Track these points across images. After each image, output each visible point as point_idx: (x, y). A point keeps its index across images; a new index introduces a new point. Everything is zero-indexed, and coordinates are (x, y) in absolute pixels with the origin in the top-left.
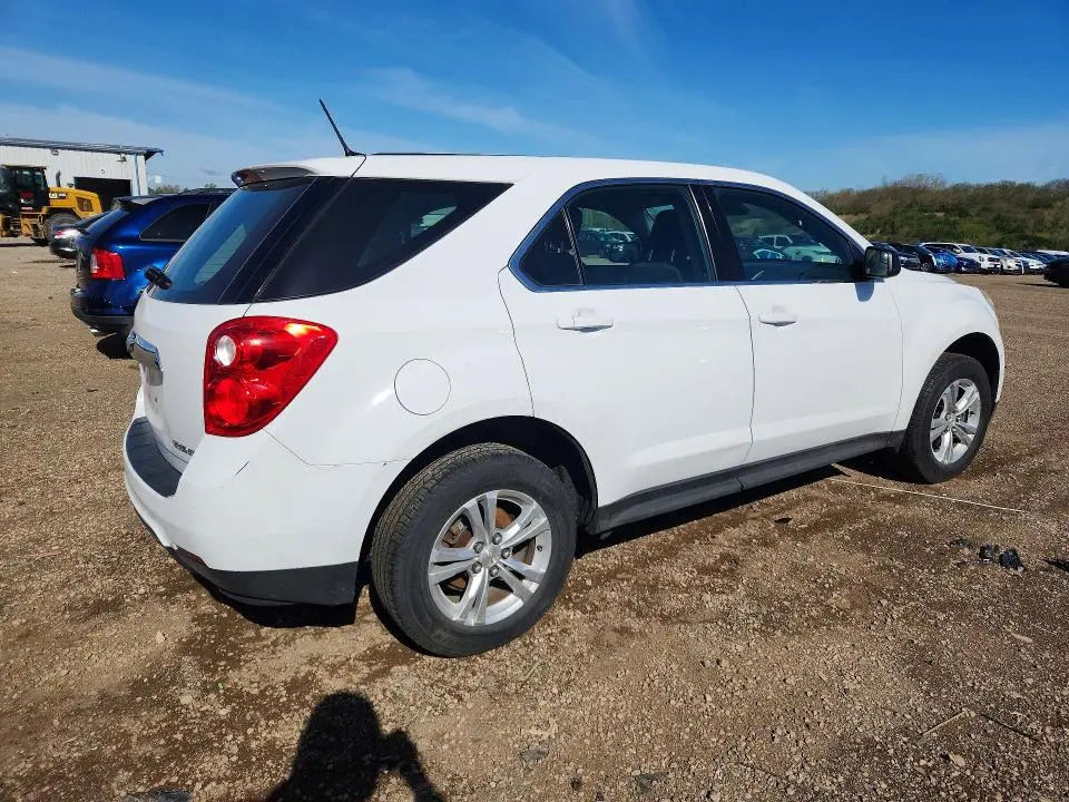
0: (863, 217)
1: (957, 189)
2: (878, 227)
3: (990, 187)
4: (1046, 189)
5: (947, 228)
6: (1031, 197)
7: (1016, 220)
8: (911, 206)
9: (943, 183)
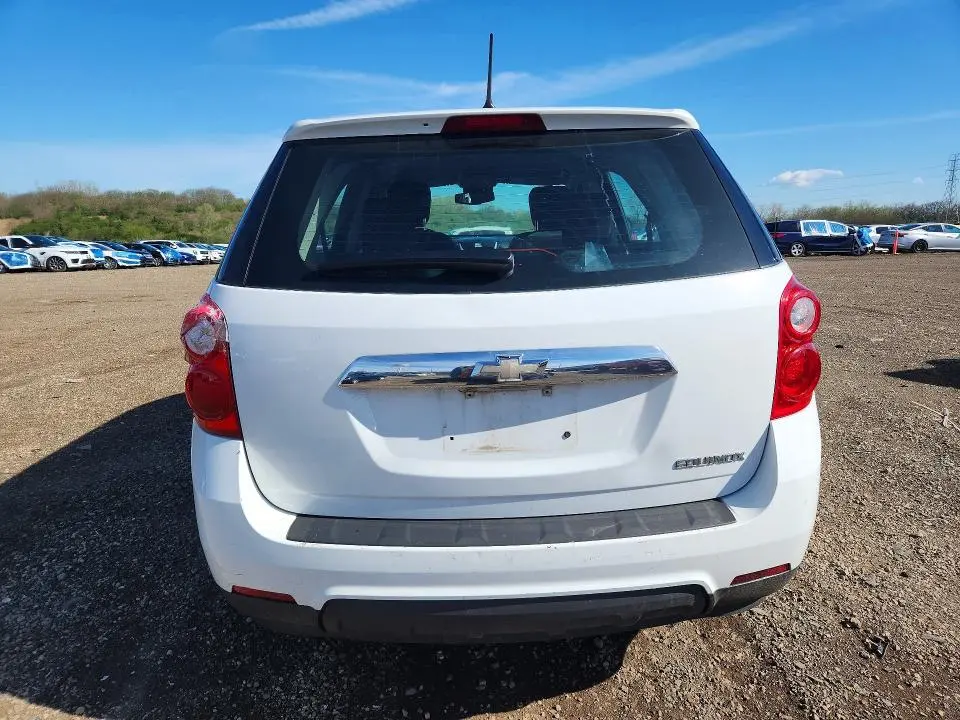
0: (27, 221)
1: (110, 195)
2: (47, 230)
3: (139, 194)
4: (183, 197)
5: (113, 230)
6: (174, 203)
7: (169, 222)
8: (72, 210)
9: (96, 190)
